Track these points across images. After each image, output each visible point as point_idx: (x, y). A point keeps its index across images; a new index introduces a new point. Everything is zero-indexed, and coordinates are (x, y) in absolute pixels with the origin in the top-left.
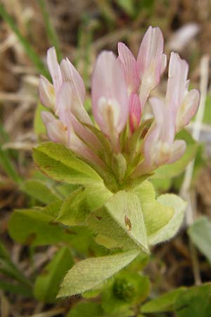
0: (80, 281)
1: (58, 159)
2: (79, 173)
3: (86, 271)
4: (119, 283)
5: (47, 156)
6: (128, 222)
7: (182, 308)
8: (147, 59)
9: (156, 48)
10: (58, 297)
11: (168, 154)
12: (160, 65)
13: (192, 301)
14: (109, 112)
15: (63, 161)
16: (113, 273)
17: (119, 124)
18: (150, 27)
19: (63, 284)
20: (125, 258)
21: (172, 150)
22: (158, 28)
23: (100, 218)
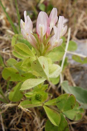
0: (27, 85)
1: (22, 49)
2: (28, 54)
3: (29, 82)
4: (37, 95)
5: (18, 48)
6: (44, 66)
7: (58, 102)
8: (52, 18)
9: (55, 14)
10: (20, 90)
11: (57, 43)
12: (56, 20)
13: (61, 100)
14: (42, 29)
15: (23, 50)
16: (38, 84)
17: (44, 33)
18: (54, 8)
19: (22, 86)
20: (42, 80)
21: (59, 42)
22: (56, 8)
23: (35, 63)
